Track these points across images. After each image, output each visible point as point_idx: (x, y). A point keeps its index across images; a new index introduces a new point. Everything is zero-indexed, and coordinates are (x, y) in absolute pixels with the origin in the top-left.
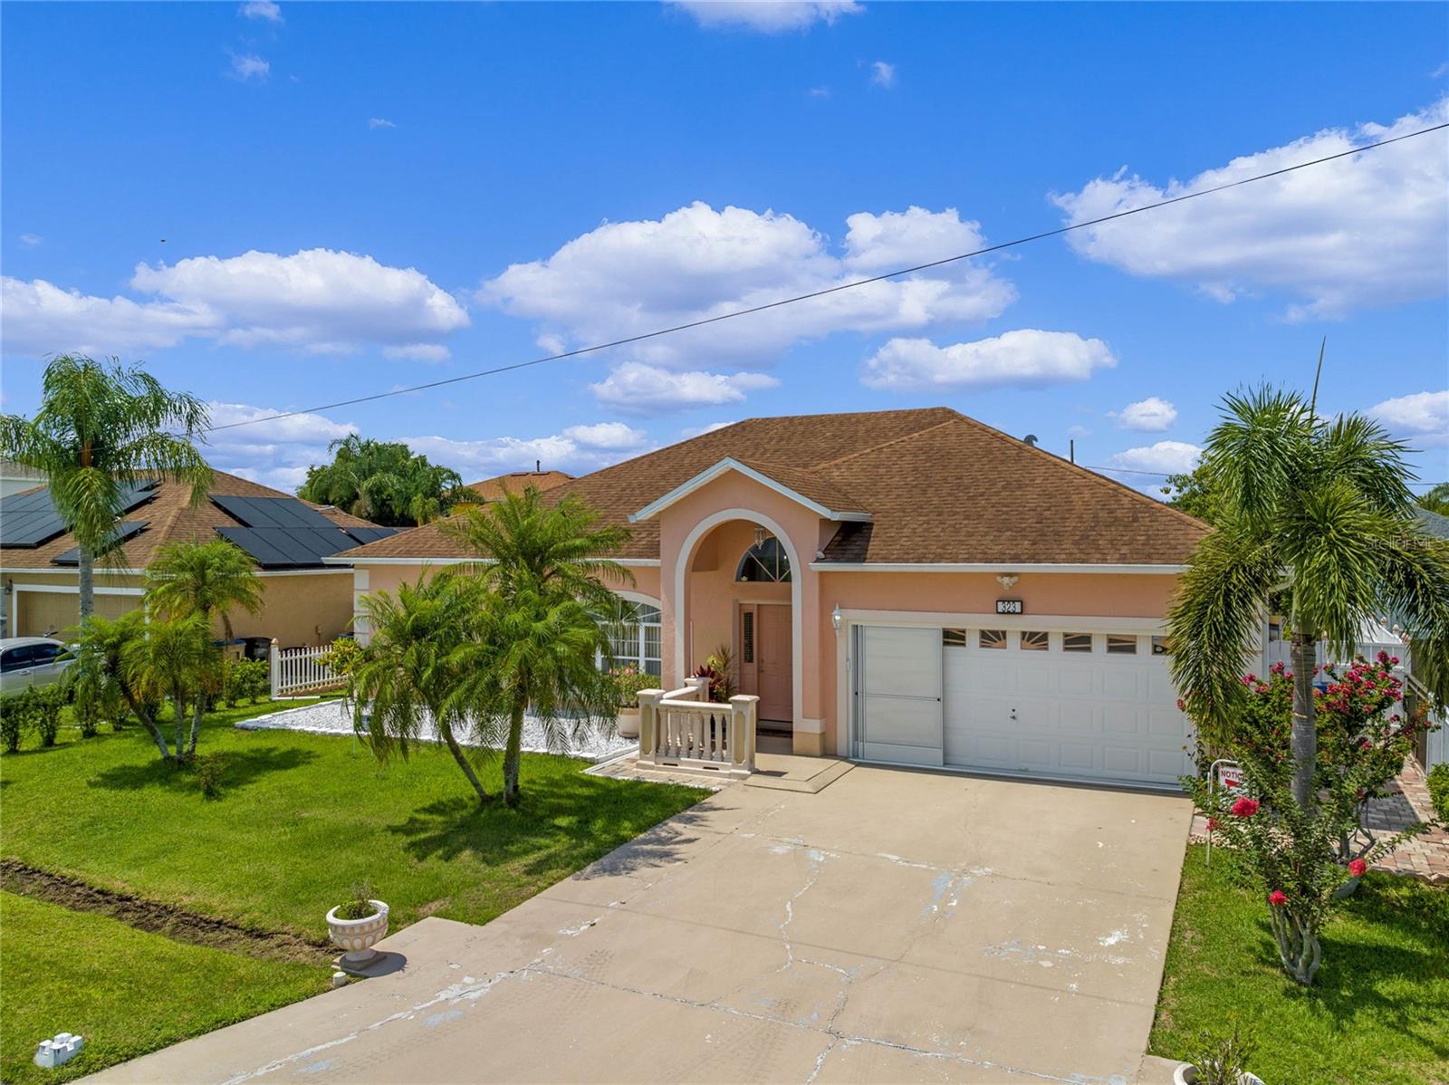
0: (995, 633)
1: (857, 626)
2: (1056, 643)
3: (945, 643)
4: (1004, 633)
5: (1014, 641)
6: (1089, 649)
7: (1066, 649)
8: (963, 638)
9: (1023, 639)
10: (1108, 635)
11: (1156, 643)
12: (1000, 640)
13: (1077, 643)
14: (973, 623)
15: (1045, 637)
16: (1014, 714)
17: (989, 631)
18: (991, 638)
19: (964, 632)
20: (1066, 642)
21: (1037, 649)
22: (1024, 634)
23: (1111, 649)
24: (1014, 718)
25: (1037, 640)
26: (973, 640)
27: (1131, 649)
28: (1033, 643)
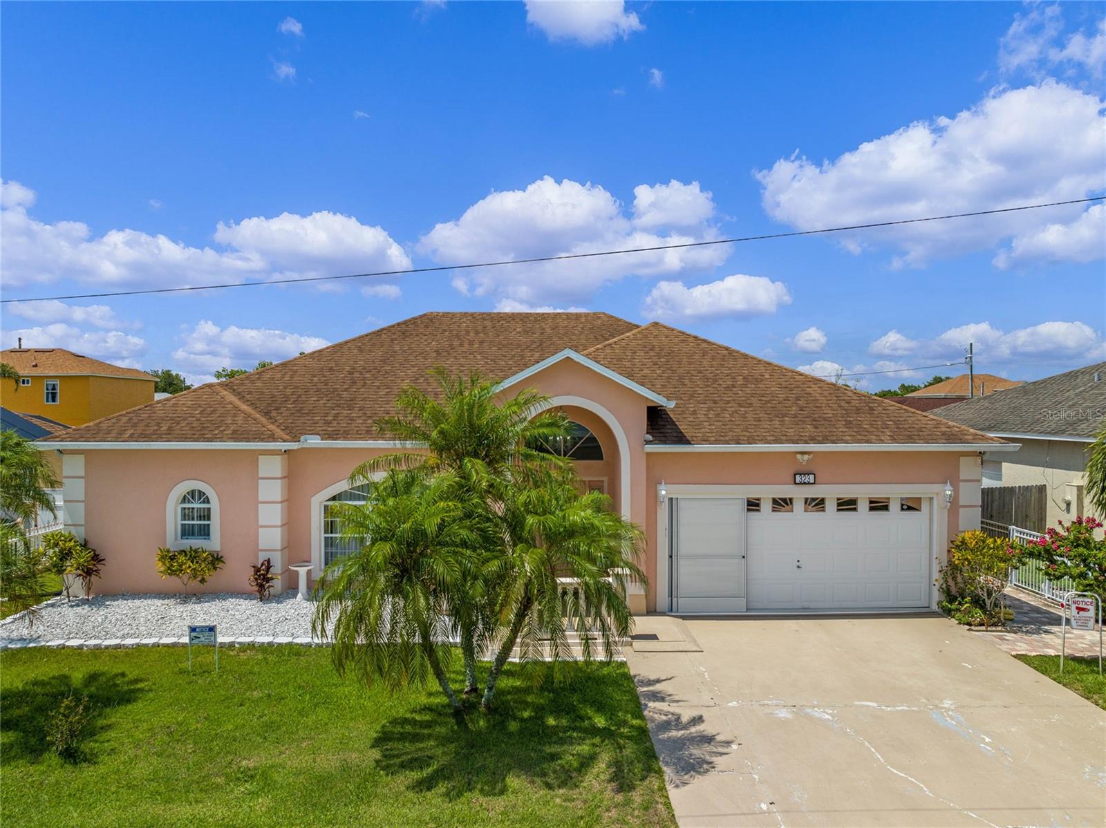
0: (784, 500)
1: (672, 499)
2: (831, 506)
3: (748, 510)
4: (791, 500)
5: (799, 506)
6: (855, 509)
7: (838, 510)
8: (758, 505)
9: (806, 503)
10: (869, 498)
11: (903, 502)
12: (787, 504)
13: (847, 505)
14: (766, 493)
15: (822, 501)
16: (798, 564)
17: (780, 499)
18: (782, 504)
19: (759, 499)
20: (839, 505)
21: (817, 511)
22: (806, 499)
23: (872, 509)
24: (798, 567)
25: (818, 504)
26: (766, 506)
27: (885, 508)
28: (813, 507)
